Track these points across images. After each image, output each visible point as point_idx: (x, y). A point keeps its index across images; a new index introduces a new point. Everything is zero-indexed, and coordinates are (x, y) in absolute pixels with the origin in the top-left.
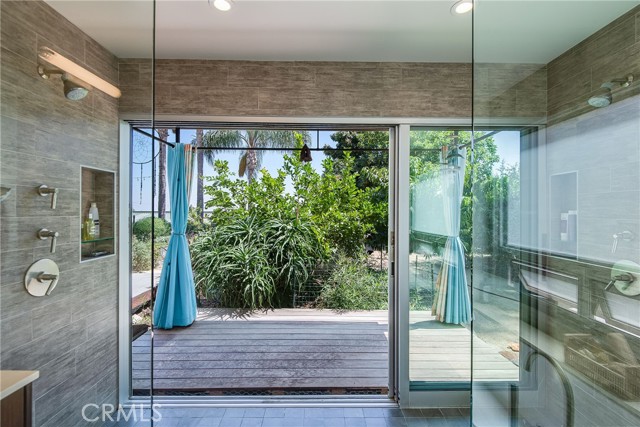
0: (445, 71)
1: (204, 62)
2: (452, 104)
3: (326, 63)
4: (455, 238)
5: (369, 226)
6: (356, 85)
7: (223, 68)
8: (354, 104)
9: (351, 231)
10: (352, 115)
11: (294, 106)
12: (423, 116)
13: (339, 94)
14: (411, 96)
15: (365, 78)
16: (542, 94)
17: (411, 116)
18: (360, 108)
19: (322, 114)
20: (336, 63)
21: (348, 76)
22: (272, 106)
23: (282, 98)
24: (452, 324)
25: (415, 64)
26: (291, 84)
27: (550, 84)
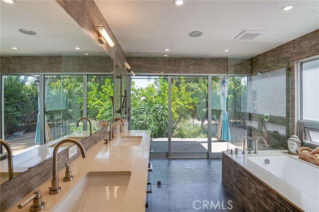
0: (221, 60)
1: (152, 58)
2: (223, 70)
3: (187, 58)
4: (224, 111)
5: (191, 107)
6: (196, 64)
7: (158, 59)
8: (196, 70)
9: (184, 109)
10: (195, 73)
11: (178, 71)
12: (215, 73)
13: (191, 67)
14: (212, 68)
15: (198, 62)
16: (249, 67)
17: (212, 73)
18: (197, 71)
19: (186, 73)
20: (190, 58)
21: (194, 62)
22: (171, 70)
23: (174, 68)
24: (223, 141)
25: (213, 59)
26: (177, 64)
27: (251, 64)
